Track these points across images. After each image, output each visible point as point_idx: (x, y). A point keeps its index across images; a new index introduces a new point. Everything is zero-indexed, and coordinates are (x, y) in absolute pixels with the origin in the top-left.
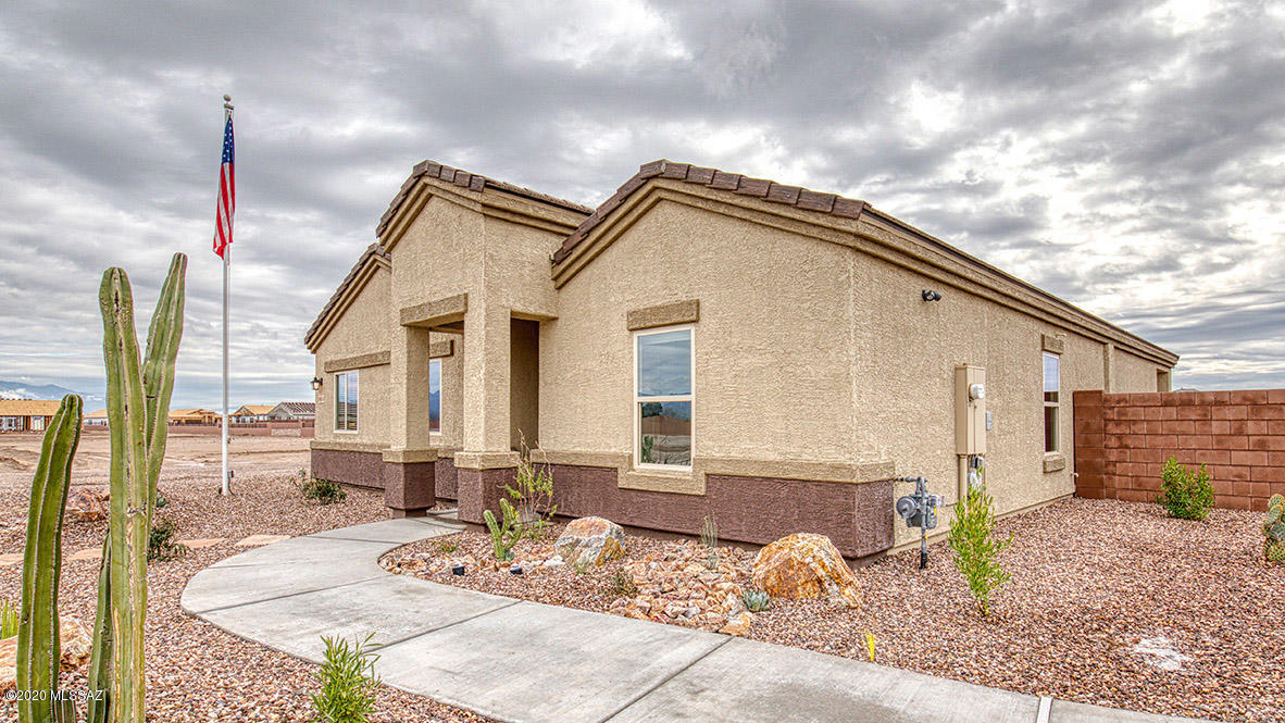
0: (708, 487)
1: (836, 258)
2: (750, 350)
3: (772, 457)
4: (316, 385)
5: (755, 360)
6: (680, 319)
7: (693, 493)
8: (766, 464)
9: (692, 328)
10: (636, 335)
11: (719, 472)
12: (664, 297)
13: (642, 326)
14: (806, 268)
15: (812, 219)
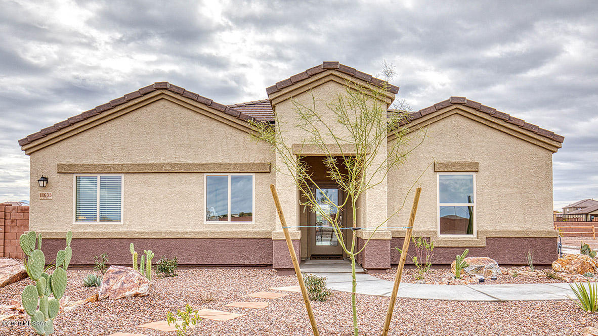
0: (487, 243)
1: (546, 155)
2: (505, 186)
3: (517, 229)
4: (41, 183)
5: (509, 190)
6: (470, 170)
7: (479, 246)
8: (518, 232)
9: (474, 174)
10: (438, 174)
11: (494, 236)
12: (456, 158)
13: (446, 170)
14: (533, 156)
15: (542, 139)
